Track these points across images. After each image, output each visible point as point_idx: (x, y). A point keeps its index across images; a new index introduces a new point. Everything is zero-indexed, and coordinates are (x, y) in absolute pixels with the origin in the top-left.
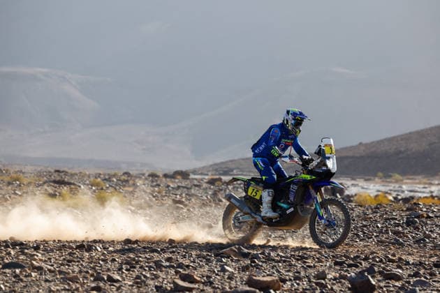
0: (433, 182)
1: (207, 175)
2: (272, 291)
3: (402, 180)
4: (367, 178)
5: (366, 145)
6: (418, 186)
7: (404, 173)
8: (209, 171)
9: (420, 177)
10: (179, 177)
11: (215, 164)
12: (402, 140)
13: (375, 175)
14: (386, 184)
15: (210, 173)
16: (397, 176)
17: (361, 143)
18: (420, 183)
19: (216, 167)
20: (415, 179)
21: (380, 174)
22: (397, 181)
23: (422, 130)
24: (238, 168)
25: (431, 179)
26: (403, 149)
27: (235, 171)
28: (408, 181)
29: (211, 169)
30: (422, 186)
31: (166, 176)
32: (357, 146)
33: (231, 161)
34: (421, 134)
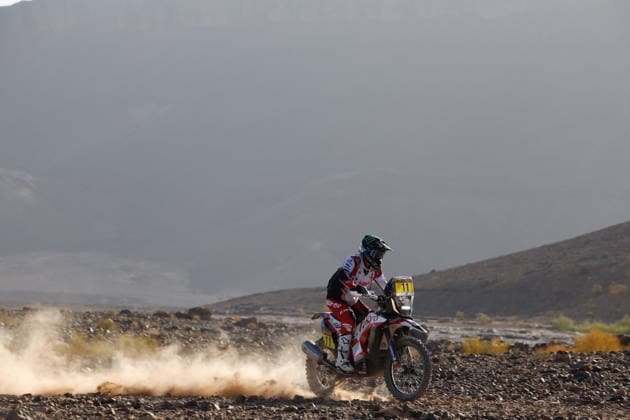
0: (531, 325)
1: (224, 314)
3: (490, 322)
4: (442, 318)
5: (440, 273)
6: (512, 329)
7: (492, 312)
8: (226, 309)
9: (513, 318)
10: (197, 317)
11: (234, 300)
12: (489, 267)
13: (453, 315)
14: (469, 327)
15: (227, 312)
16: (484, 316)
17: (433, 271)
18: (514, 326)
19: (237, 303)
20: (507, 321)
21: (459, 313)
22: (483, 324)
23: (516, 254)
24: (267, 305)
25: (531, 320)
26: (491, 280)
27: (262, 309)
28: (497, 323)
29: (229, 306)
30: (517, 330)
31: (179, 315)
32: (428, 275)
33: (255, 295)
34: (515, 259)
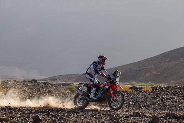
0: (126, 84)
1: (45, 81)
2: (4, 122)
24: (59, 79)
31: (29, 81)
